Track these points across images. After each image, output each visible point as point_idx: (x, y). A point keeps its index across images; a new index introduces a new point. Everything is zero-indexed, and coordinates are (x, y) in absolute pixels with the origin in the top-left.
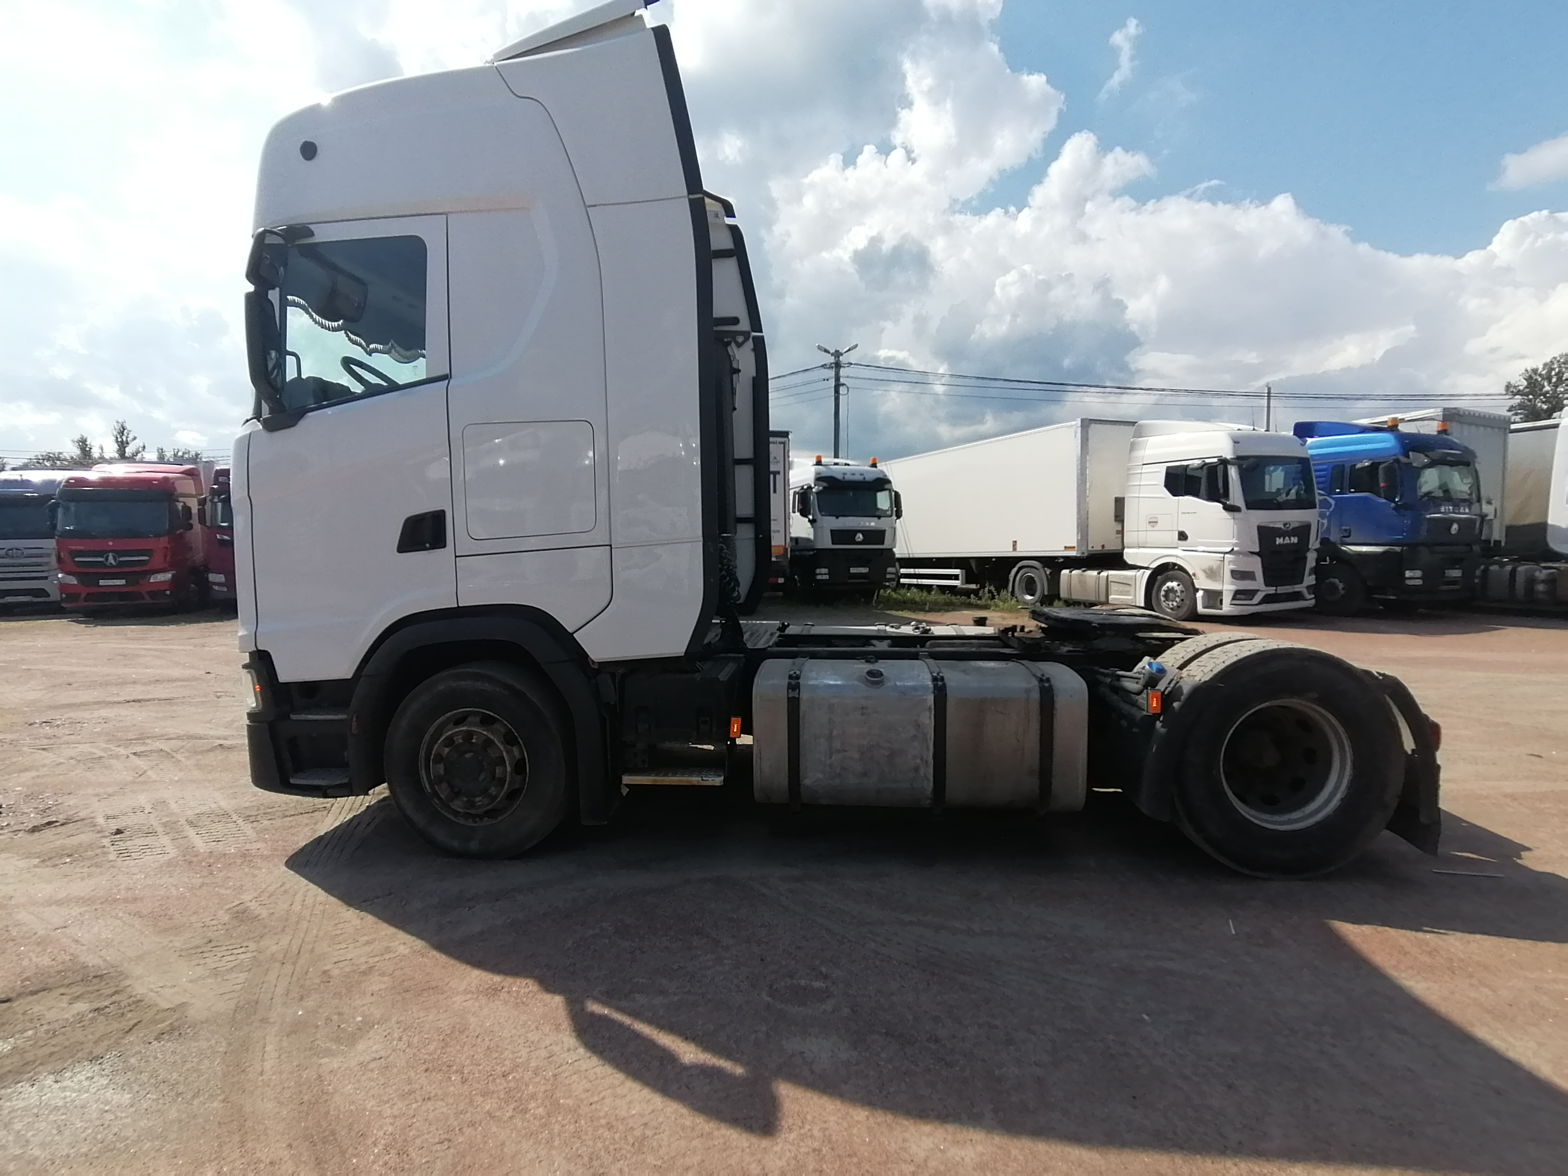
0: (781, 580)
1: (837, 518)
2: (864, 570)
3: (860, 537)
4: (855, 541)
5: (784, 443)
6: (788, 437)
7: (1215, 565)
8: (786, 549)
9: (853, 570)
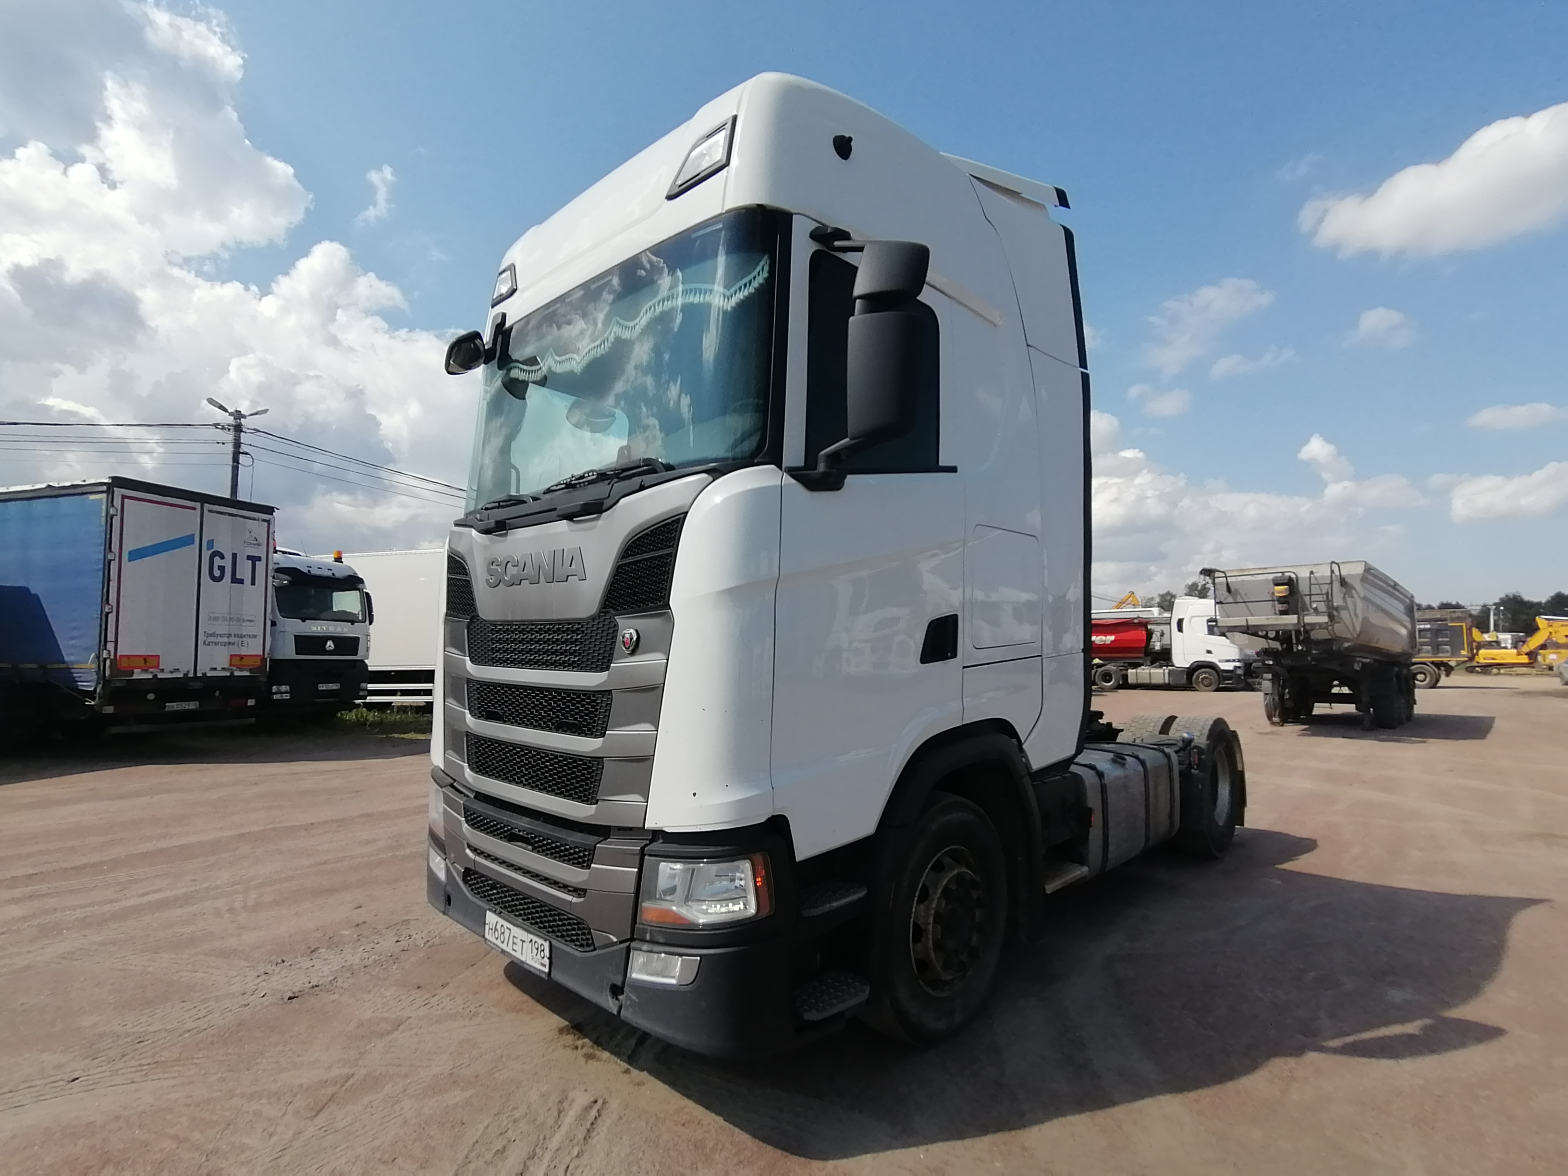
0: (251, 702)
1: (304, 621)
2: (334, 686)
3: (330, 645)
4: (325, 649)
5: (268, 522)
6: (272, 514)
8: (263, 660)
9: (322, 687)
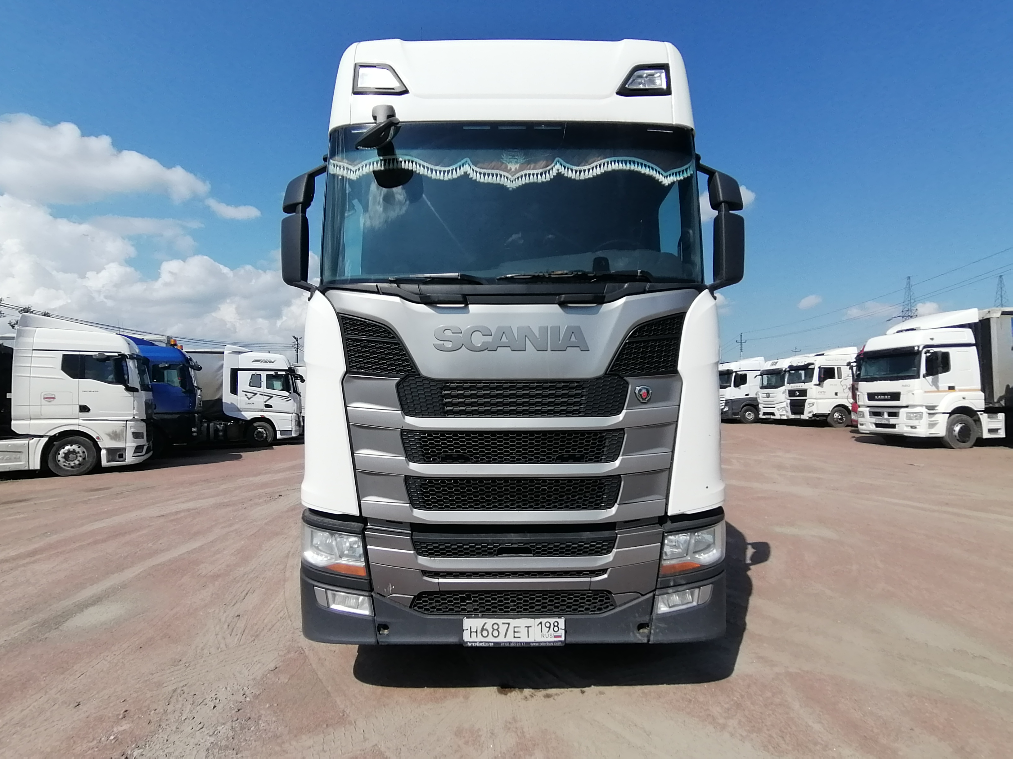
7: (118, 430)
